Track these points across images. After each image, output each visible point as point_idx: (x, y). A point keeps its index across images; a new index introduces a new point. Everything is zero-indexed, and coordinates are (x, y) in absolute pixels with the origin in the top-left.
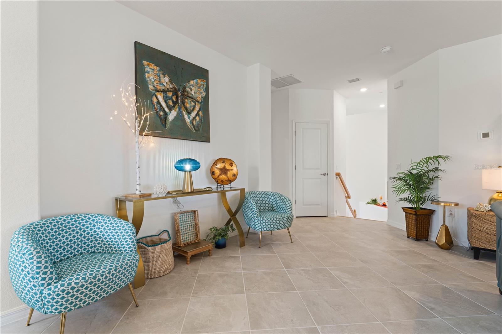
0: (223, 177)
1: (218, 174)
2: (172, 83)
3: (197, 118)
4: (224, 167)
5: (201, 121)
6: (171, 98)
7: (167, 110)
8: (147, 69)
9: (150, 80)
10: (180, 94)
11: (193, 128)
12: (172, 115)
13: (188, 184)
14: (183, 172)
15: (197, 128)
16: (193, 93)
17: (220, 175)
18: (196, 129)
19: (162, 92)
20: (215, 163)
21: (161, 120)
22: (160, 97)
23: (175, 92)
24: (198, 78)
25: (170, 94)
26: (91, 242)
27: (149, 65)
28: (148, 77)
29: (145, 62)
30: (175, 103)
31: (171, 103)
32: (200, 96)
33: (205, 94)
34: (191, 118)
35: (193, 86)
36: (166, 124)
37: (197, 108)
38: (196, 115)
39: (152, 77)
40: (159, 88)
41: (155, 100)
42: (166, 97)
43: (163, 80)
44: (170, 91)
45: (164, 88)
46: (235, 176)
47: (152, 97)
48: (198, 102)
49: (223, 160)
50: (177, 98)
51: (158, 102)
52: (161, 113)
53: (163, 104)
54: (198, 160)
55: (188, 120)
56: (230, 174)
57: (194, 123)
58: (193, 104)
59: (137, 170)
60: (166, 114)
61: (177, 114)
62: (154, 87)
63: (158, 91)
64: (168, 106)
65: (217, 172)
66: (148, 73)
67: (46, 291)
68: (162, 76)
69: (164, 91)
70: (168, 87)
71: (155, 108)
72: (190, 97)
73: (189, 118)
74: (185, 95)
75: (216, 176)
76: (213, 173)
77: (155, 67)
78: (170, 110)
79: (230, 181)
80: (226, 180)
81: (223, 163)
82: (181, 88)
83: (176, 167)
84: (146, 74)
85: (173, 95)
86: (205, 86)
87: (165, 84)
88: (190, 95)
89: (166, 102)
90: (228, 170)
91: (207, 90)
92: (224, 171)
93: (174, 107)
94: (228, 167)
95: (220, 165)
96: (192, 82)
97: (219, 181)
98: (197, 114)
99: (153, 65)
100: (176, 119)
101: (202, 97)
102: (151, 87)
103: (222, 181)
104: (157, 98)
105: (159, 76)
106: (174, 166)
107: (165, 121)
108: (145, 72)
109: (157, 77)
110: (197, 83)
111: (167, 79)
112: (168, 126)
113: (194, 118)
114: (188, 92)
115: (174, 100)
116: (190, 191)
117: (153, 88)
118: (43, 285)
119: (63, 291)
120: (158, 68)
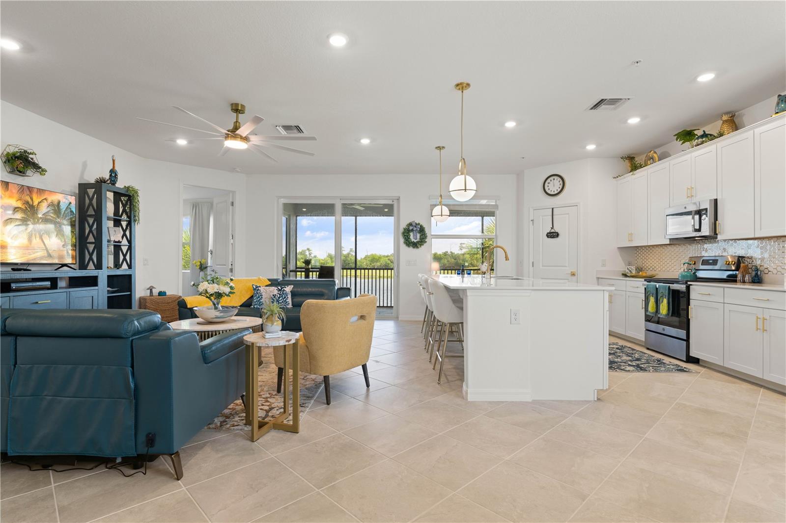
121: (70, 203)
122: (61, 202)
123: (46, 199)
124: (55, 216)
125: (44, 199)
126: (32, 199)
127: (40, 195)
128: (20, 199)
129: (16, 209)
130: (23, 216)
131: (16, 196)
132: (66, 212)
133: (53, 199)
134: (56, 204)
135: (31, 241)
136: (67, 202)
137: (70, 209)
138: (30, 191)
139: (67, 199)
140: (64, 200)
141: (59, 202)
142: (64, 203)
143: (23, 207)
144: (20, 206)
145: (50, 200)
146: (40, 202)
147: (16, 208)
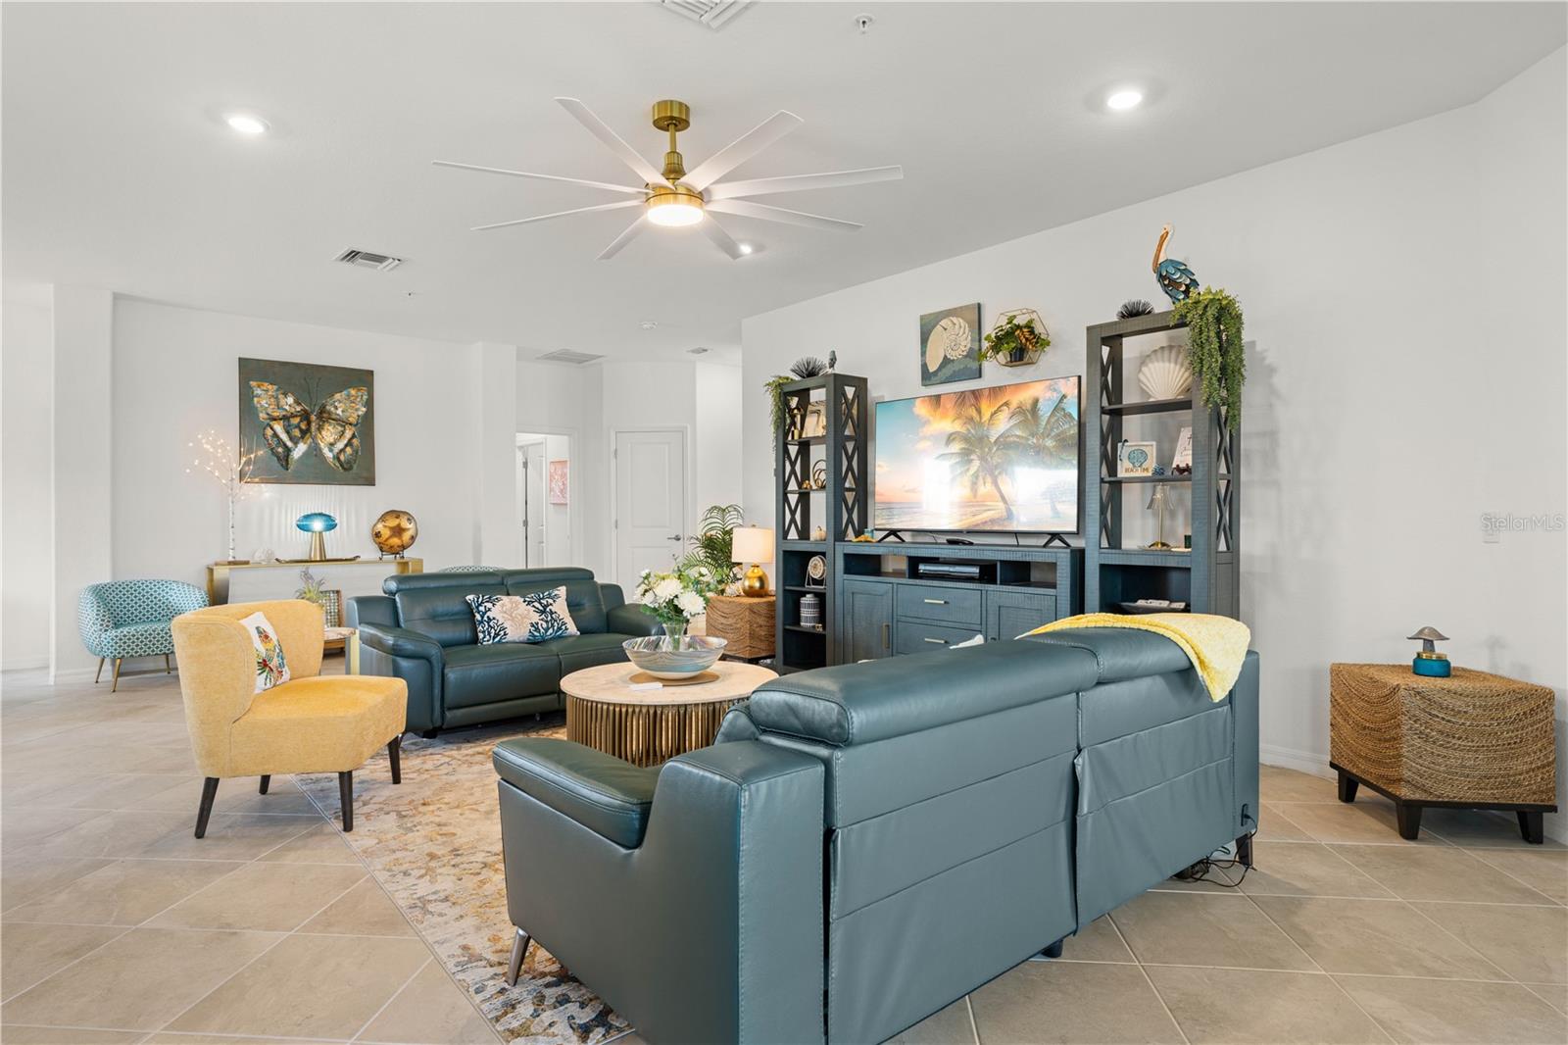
0: (395, 541)
1: (387, 536)
2: (299, 404)
3: (349, 450)
4: (399, 525)
5: (357, 453)
6: (298, 426)
7: (289, 444)
8: (258, 392)
9: (262, 406)
10: (313, 417)
11: (338, 464)
12: (299, 451)
13: (315, 548)
14: (310, 533)
15: (347, 467)
16: (339, 412)
17: (390, 537)
18: (345, 466)
19: (281, 419)
20: (383, 518)
21: (279, 459)
22: (278, 428)
23: (305, 416)
24: (350, 387)
25: (295, 421)
26: (163, 610)
27: (259, 387)
28: (258, 402)
29: (253, 383)
30: (304, 433)
31: (297, 433)
32: (355, 415)
33: (364, 409)
34: (336, 450)
35: (340, 402)
36: (287, 464)
37: (348, 434)
38: (346, 446)
39: (263, 402)
40: (275, 414)
41: (269, 432)
42: (289, 426)
43: (283, 401)
44: (296, 416)
45: (284, 413)
46: (413, 538)
47: (265, 429)
48: (350, 424)
49: (396, 514)
50: (309, 424)
51: (275, 435)
52: (280, 450)
53: (284, 437)
54: (332, 515)
55: (329, 455)
56: (406, 536)
57: (342, 458)
58: (340, 428)
59: (231, 530)
60: (288, 450)
61: (309, 447)
62: (268, 414)
63: (275, 420)
64: (291, 439)
65: (386, 533)
66: (258, 396)
67: (103, 636)
68: (280, 396)
69: (285, 418)
70: (293, 410)
71: (269, 444)
72: (333, 420)
73: (331, 450)
74: (324, 416)
75: (381, 540)
76: (378, 535)
77: (270, 387)
78: (295, 441)
79: (404, 547)
80: (398, 546)
81: (397, 518)
82: (317, 408)
83: (298, 526)
84: (255, 399)
85: (301, 421)
86: (365, 397)
87: (287, 408)
88: (334, 417)
89: (288, 432)
90: (404, 530)
91: (370, 404)
92: (398, 531)
93: (302, 438)
94: (405, 524)
95: (393, 523)
96: (337, 396)
97: (385, 548)
98: (349, 443)
99: (266, 384)
100: (306, 454)
101: (358, 416)
102: (262, 415)
103: (391, 547)
104: (272, 428)
105: (277, 398)
106: (294, 525)
107: (287, 460)
108: (253, 397)
109: (272, 400)
110: (349, 396)
111: (290, 400)
112: (292, 467)
113: (342, 450)
114: (329, 413)
115: (303, 427)
116: (318, 559)
117: (266, 416)
118: (101, 630)
119: (116, 636)
120: (275, 387)
121: (1064, 396)
122: (1041, 400)
123: (1006, 404)
124: (1024, 435)
125: (1002, 405)
126: (979, 411)
127: (996, 397)
128: (959, 417)
129: (950, 438)
130: (963, 446)
131: (952, 413)
132: (1053, 420)
133: (1022, 399)
134: (1029, 407)
135: (976, 491)
136: (1056, 397)
137: (1064, 409)
138: (976, 398)
139: (1055, 390)
140: (1048, 395)
141: (1036, 401)
142: (1049, 399)
143: (963, 430)
144: (958, 430)
145: (1014, 404)
146: (995, 413)
147: (951, 435)
